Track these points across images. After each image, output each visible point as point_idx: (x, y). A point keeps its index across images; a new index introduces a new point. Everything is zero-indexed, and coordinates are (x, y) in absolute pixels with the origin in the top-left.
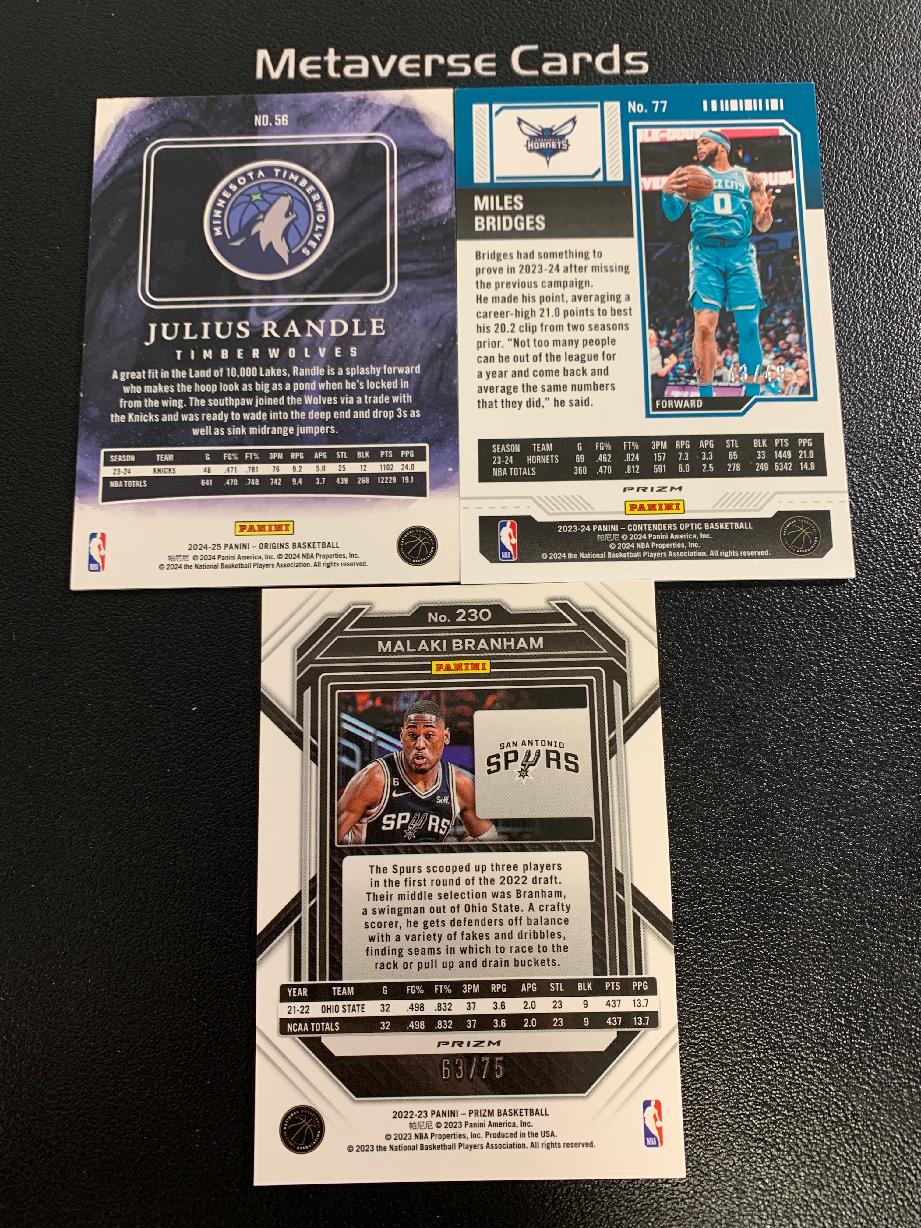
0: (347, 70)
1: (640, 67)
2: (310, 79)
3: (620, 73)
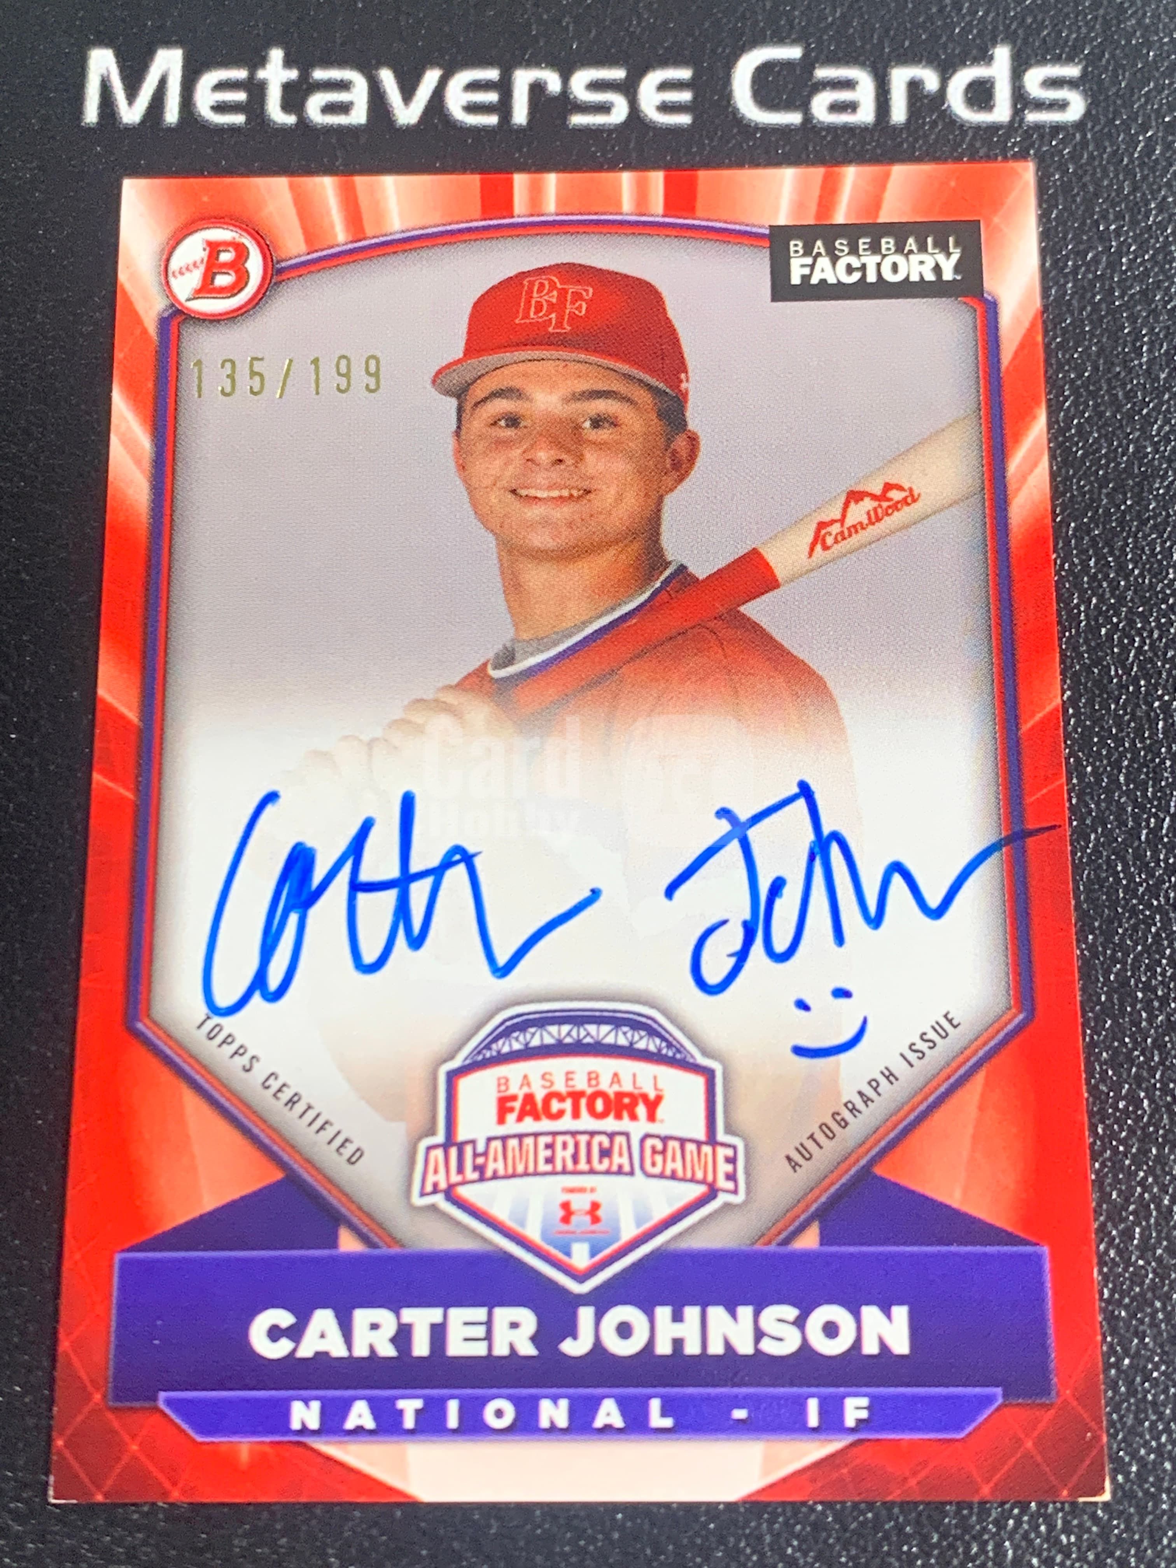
0: (314, 105)
1: (1062, 105)
2: (216, 125)
3: (1012, 122)
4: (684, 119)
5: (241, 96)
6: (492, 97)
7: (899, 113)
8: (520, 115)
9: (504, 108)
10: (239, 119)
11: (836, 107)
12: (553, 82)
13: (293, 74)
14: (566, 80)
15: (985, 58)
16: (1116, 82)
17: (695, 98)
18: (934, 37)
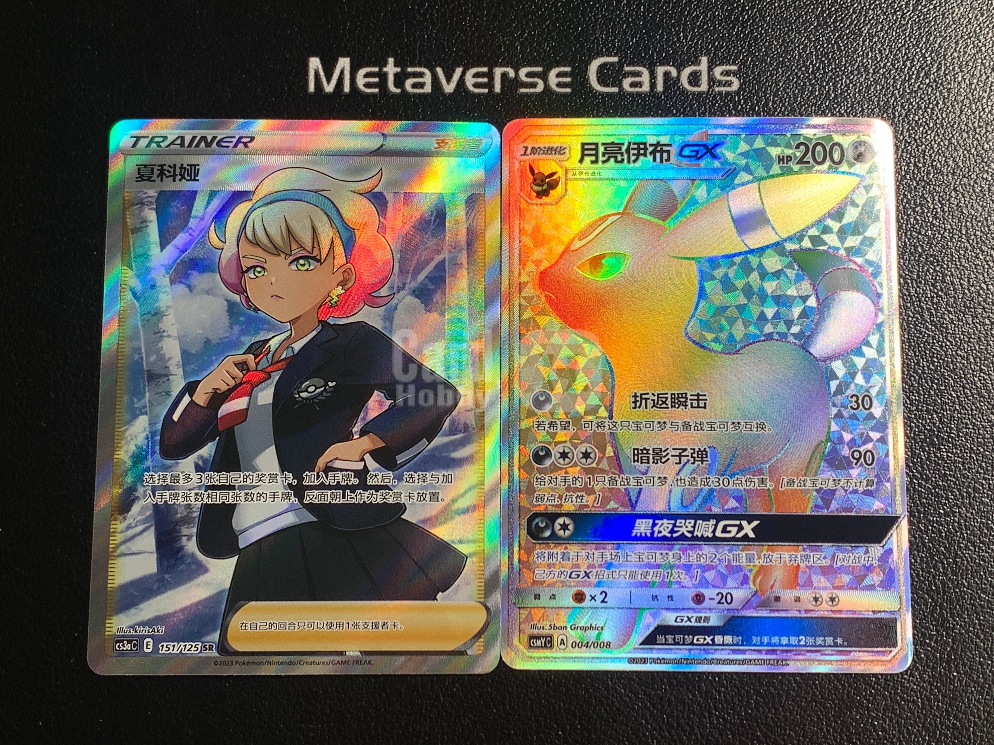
0: (408, 84)
2: (367, 93)
3: (708, 91)
4: (568, 90)
5: (376, 80)
6: (485, 80)
7: (660, 87)
8: (498, 88)
9: (490, 85)
10: (376, 90)
11: (632, 85)
12: (512, 73)
13: (399, 70)
14: (517, 72)
15: (697, 62)
16: (752, 72)
17: (573, 80)
18: (675, 52)
